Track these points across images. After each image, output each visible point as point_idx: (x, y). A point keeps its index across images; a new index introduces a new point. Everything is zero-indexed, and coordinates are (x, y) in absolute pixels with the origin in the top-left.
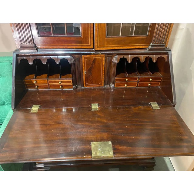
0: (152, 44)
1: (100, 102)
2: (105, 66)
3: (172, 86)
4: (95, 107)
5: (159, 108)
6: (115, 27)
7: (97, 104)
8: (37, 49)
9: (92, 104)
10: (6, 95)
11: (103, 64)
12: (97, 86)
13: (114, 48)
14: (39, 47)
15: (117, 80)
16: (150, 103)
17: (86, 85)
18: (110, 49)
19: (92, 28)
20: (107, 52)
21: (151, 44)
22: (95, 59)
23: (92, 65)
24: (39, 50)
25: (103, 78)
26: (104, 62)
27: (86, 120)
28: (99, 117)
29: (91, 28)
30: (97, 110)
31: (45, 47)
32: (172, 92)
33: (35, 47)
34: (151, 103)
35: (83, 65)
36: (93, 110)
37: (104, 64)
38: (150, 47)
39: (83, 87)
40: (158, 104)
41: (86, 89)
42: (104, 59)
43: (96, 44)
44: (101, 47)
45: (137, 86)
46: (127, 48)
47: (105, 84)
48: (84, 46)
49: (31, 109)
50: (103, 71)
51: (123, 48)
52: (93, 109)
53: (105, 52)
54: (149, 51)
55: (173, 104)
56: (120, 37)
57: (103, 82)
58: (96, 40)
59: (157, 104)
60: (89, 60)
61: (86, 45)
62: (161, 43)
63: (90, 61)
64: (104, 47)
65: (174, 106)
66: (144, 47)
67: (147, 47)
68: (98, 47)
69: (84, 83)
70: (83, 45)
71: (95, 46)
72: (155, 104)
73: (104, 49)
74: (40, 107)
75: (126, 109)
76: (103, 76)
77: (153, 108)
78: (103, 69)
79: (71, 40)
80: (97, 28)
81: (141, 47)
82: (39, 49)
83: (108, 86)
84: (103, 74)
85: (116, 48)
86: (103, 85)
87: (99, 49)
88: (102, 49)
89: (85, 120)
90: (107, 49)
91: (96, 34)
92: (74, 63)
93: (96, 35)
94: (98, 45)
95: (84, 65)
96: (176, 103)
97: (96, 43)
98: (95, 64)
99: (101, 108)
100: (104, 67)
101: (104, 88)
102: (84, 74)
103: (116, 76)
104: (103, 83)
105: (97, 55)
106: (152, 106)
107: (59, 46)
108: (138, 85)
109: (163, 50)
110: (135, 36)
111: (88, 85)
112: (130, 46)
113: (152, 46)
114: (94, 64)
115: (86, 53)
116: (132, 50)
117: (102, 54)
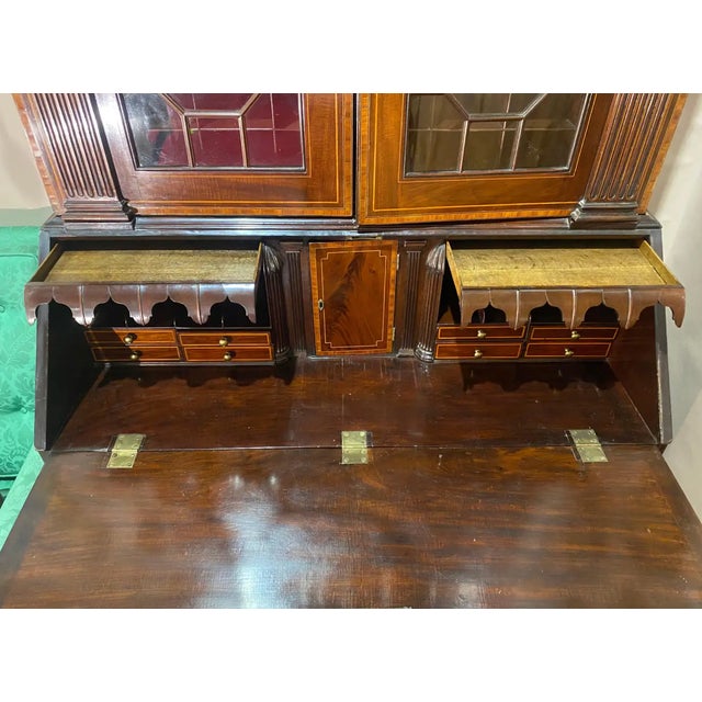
0: (588, 201)
1: (374, 426)
2: (399, 283)
3: (656, 372)
4: (354, 445)
5: (603, 459)
6: (438, 132)
7: (363, 434)
8: (132, 216)
9: (345, 434)
10: (24, 375)
11: (389, 275)
12: (367, 354)
13: (432, 218)
14: (141, 209)
15: (444, 333)
16: (569, 433)
17: (325, 347)
18: (419, 221)
19: (348, 139)
20: (406, 233)
21: (583, 201)
22: (359, 257)
23: (348, 276)
24: (139, 220)
25: (391, 323)
26: (393, 266)
27: (316, 506)
28: (371, 494)
29: (344, 142)
30: (364, 461)
31: (163, 210)
32: (657, 394)
33: (125, 208)
34: (574, 433)
35: (314, 276)
36: (345, 461)
37: (393, 273)
38: (576, 214)
39: (314, 354)
40: (602, 437)
41: (326, 361)
42: (395, 256)
43: (363, 204)
44: (382, 214)
45: (522, 356)
46: (486, 215)
47: (396, 346)
48: (317, 206)
49: (110, 451)
50: (392, 301)
51: (469, 218)
52: (348, 456)
53: (397, 233)
54: (571, 229)
55: (659, 439)
56: (458, 175)
57: (389, 337)
58: (364, 189)
59: (596, 441)
60: (337, 260)
61: (325, 206)
62: (623, 201)
63: (338, 263)
64: (393, 214)
65: (662, 448)
66: (551, 213)
67: (565, 212)
68: (371, 214)
69: (318, 341)
70: (311, 205)
71: (359, 209)
72: (589, 438)
73: (394, 220)
74: (144, 444)
75: (475, 460)
76: (391, 316)
77: (579, 457)
78: (392, 293)
79: (264, 186)
80: (366, 142)
81: (541, 213)
82: (140, 216)
83: (410, 352)
84: (391, 308)
85: (442, 217)
86: (389, 348)
87: (372, 221)
88: (386, 221)
89: (314, 510)
90: (406, 222)
91: (363, 163)
92: (279, 272)
93: (363, 169)
94: (370, 207)
95: (316, 277)
96: (669, 436)
97: (363, 198)
98: (357, 273)
99: (378, 451)
100: (392, 286)
101: (394, 360)
102: (317, 309)
103: (439, 318)
104: (389, 343)
105: (368, 244)
106: (575, 450)
107: (218, 205)
108: (523, 351)
109: (630, 224)
110: (517, 170)
111: (331, 349)
112: (496, 209)
113: (585, 210)
114: (354, 274)
115: (326, 234)
116: (505, 225)
117: (385, 238)
